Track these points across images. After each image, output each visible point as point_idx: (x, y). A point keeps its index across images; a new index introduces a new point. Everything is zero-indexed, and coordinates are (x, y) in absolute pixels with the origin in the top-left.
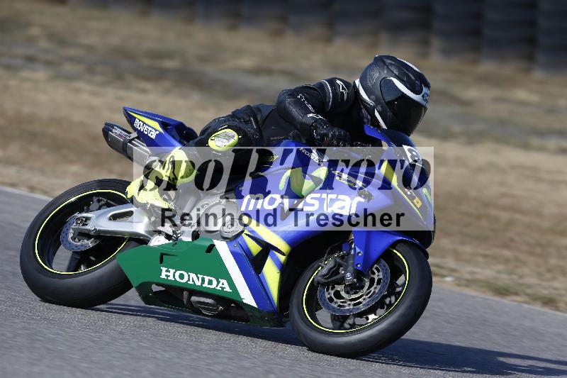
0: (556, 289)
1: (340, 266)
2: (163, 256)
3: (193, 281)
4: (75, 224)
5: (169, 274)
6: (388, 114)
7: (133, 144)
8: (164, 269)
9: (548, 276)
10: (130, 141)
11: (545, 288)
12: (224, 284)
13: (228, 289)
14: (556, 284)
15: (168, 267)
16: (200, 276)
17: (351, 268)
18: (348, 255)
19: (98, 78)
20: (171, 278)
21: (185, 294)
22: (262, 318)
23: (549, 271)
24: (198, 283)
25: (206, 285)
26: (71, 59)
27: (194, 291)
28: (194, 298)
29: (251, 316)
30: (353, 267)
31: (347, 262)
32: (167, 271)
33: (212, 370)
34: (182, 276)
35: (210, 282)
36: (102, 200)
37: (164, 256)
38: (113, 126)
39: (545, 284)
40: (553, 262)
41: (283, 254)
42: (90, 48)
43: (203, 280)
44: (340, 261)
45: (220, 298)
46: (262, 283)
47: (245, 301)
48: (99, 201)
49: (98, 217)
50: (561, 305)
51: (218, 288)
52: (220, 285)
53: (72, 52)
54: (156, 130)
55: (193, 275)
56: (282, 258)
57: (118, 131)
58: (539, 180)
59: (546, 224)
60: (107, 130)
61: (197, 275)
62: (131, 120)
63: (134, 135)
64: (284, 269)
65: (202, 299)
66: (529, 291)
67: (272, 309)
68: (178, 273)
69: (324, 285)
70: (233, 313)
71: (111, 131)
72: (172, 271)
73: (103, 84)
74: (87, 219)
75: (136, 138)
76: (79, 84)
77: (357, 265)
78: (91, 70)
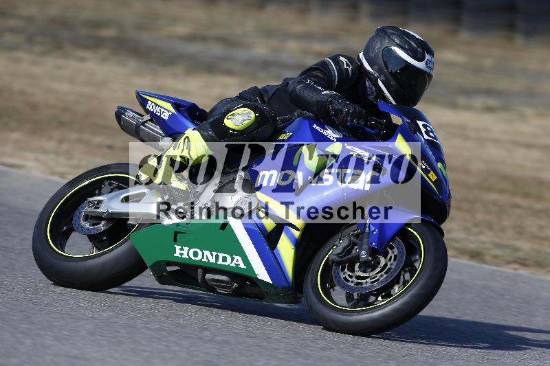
0: (483, 243)
1: (355, 244)
2: (177, 234)
3: (207, 258)
4: (87, 208)
5: (183, 252)
6: (392, 83)
7: (146, 126)
8: (178, 248)
9: (475, 230)
10: (143, 124)
11: (471, 242)
12: (238, 260)
13: (242, 266)
14: (482, 238)
15: (182, 245)
16: (214, 253)
17: (365, 246)
18: (362, 234)
19: (38, 49)
20: (185, 256)
21: (200, 272)
22: (277, 294)
23: (476, 225)
24: (213, 260)
25: (220, 262)
26: (12, 30)
27: (208, 269)
28: (208, 276)
29: (266, 292)
30: (368, 245)
31: (361, 240)
32: (181, 249)
33: (149, 328)
34: (196, 254)
35: (224, 259)
36: (113, 183)
37: (179, 235)
38: (125, 109)
39: (471, 238)
40: (480, 216)
41: (298, 230)
42: (30, 19)
43: (217, 257)
44: (355, 240)
45: (234, 275)
46: (276, 258)
47: (259, 277)
48: (110, 184)
49: (110, 199)
50: (488, 258)
51: (233, 265)
52: (235, 261)
53: (12, 23)
54: (169, 111)
55: (207, 253)
56: (297, 234)
57: (131, 114)
58: (466, 138)
59: (473, 180)
60: (119, 114)
61: (211, 252)
62: (143, 102)
63: (147, 117)
64: (299, 245)
65: (217, 277)
66: (457, 245)
67: (286, 285)
68: (192, 251)
69: (338, 264)
70: (248, 290)
71: (124, 114)
72: (186, 249)
73: (44, 54)
74: (100, 202)
75: (149, 120)
76: (20, 54)
77: (372, 243)
78: (30, 40)
